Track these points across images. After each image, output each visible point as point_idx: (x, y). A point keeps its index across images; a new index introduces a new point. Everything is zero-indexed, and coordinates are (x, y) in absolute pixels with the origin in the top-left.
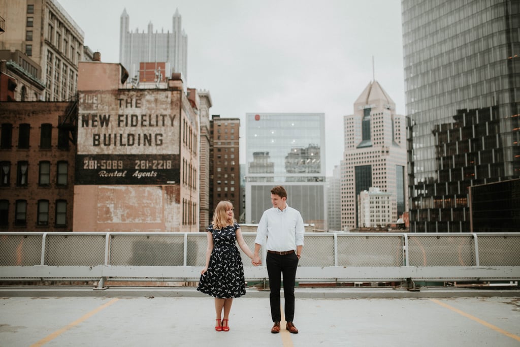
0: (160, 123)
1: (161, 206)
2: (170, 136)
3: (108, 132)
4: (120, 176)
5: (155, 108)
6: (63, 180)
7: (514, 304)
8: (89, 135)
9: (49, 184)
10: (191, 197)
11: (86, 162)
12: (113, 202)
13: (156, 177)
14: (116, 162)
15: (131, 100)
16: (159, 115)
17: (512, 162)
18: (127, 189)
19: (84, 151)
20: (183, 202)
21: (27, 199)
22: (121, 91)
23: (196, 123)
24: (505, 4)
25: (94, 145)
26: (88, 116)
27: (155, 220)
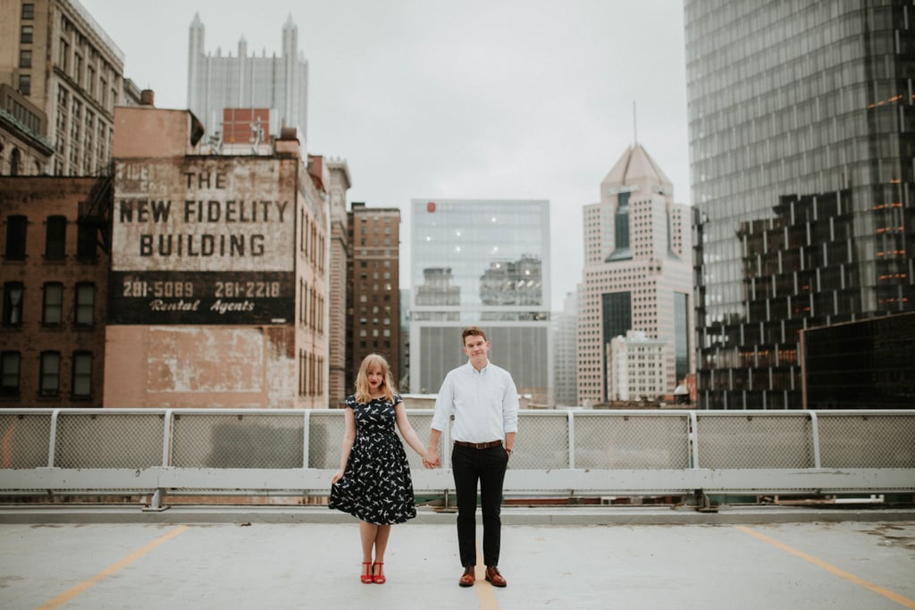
0: (260, 215)
1: (261, 363)
2: (278, 239)
3: (166, 231)
4: (188, 308)
5: (251, 188)
6: (85, 317)
7: (880, 534)
8: (132, 238)
9: (62, 322)
10: (314, 346)
11: (128, 284)
12: (175, 356)
13: (253, 311)
14: (181, 284)
15: (209, 175)
16: (258, 202)
17: (875, 288)
18: (201, 334)
19: (123, 265)
20: (301, 356)
21: (21, 349)
22: (190, 159)
23: (324, 217)
24: (863, 12)
25: (143, 254)
26: (131, 202)
27: (249, 386)
